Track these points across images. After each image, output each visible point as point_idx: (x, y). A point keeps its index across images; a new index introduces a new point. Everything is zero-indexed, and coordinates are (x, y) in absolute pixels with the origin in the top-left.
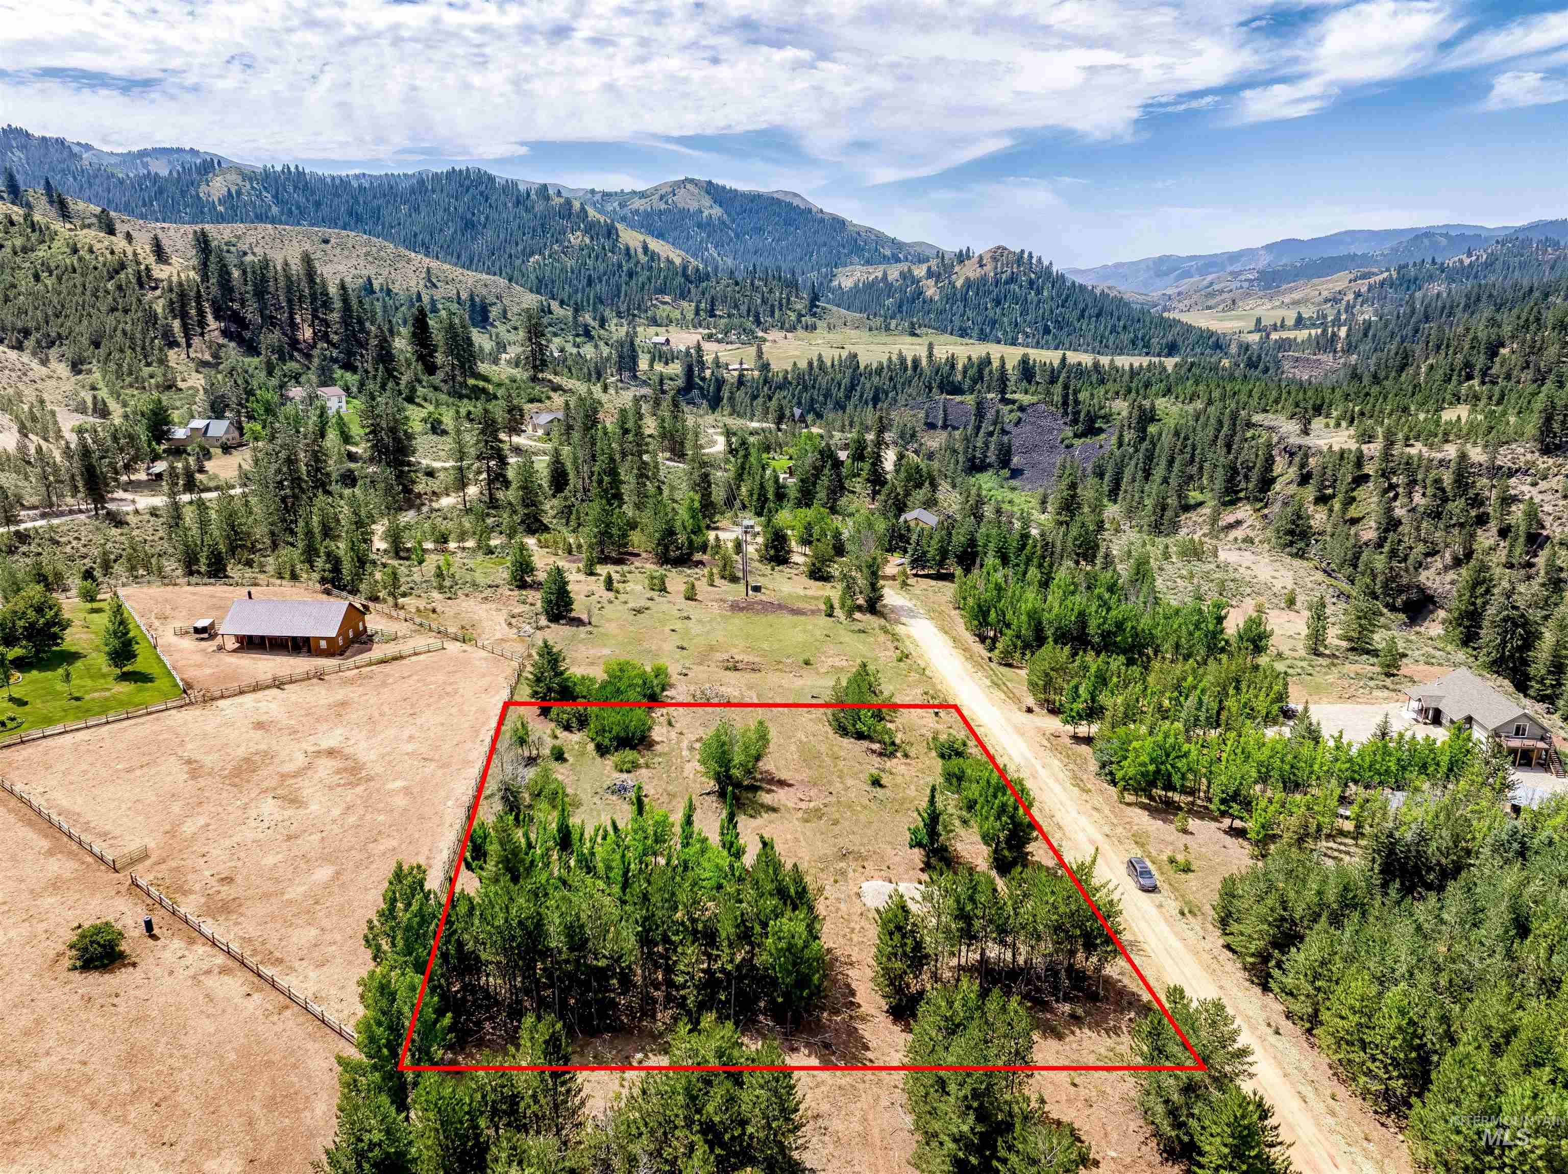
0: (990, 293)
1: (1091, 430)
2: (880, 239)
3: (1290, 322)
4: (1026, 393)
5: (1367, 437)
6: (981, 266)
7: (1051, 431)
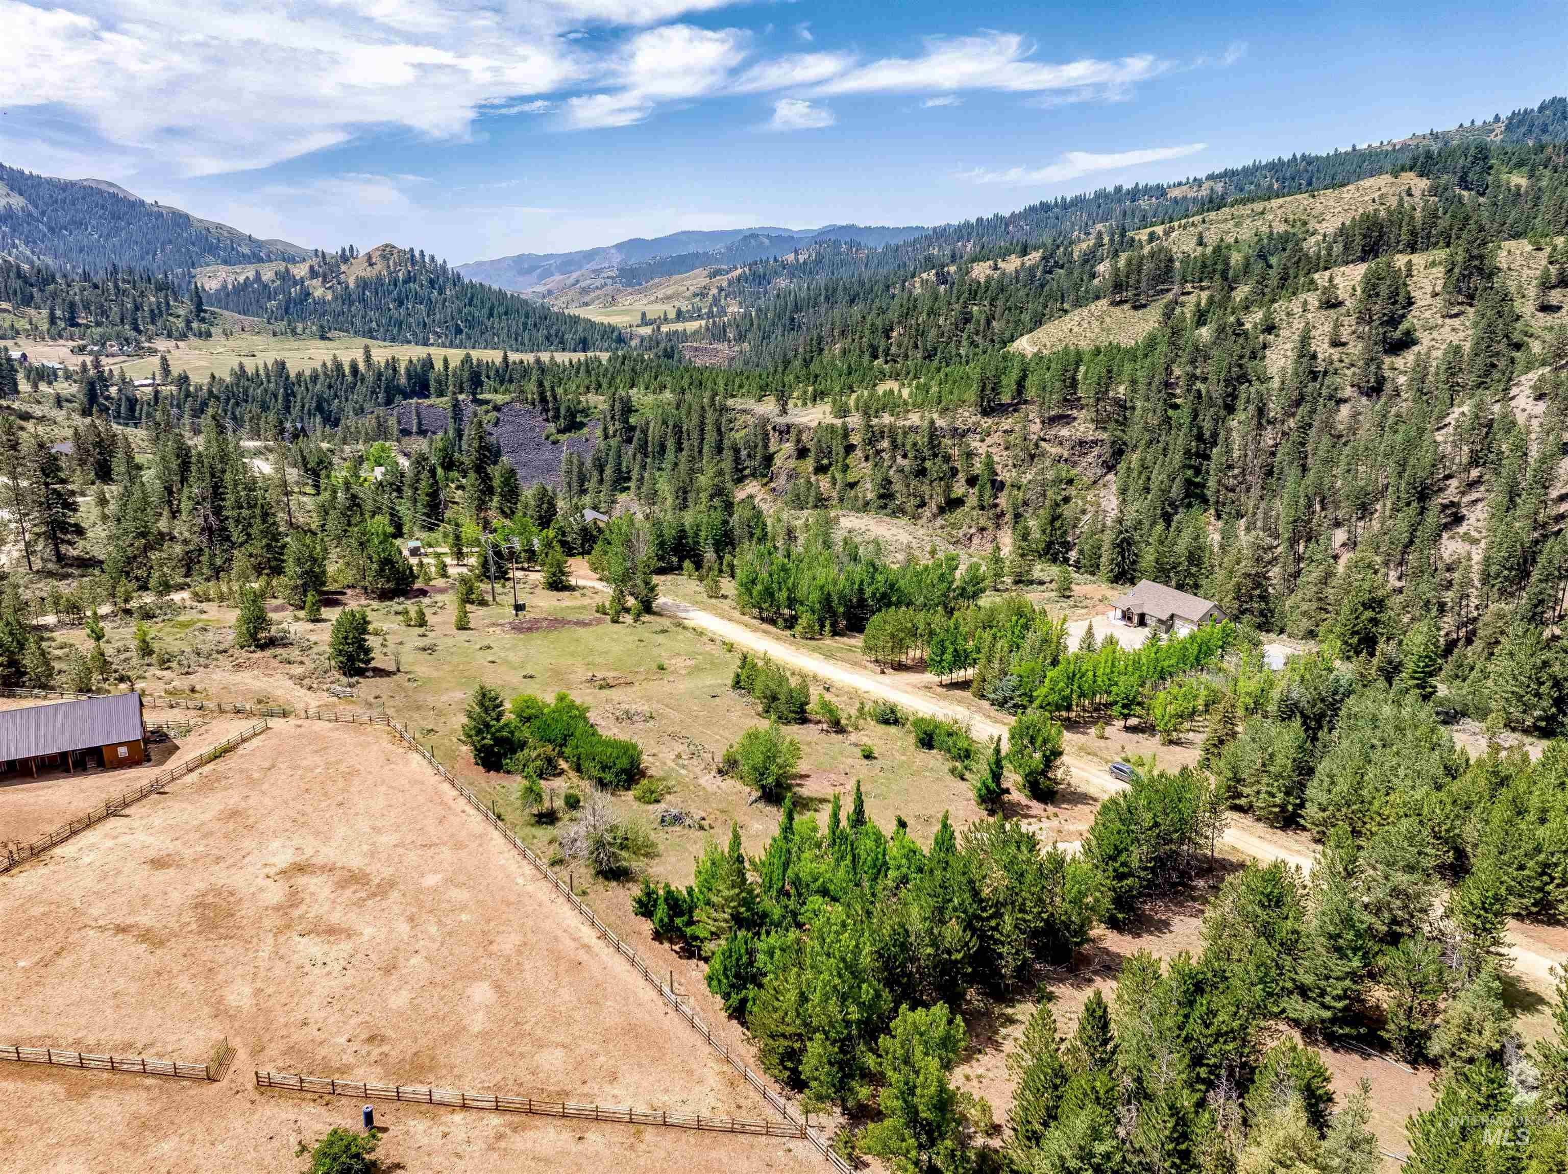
0: (390, 293)
1: (573, 425)
2: (235, 237)
3: (672, 315)
4: (496, 391)
5: (843, 412)
6: (371, 265)
7: (532, 429)
